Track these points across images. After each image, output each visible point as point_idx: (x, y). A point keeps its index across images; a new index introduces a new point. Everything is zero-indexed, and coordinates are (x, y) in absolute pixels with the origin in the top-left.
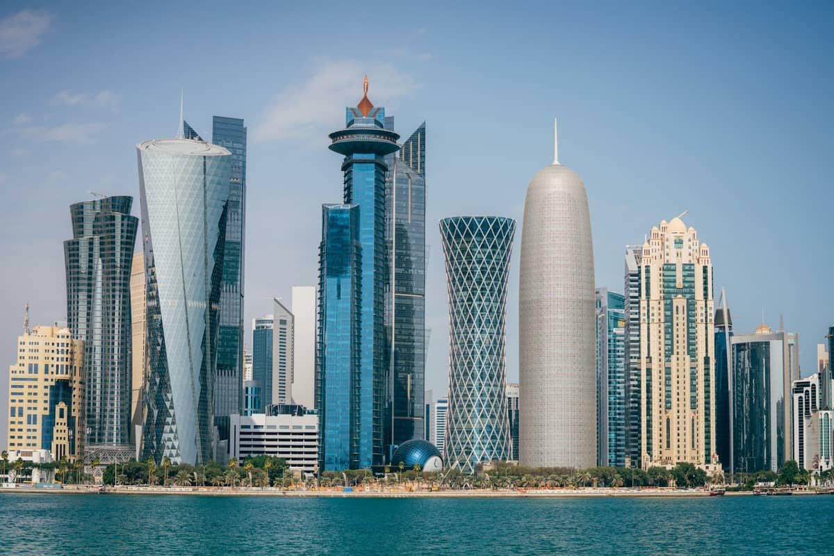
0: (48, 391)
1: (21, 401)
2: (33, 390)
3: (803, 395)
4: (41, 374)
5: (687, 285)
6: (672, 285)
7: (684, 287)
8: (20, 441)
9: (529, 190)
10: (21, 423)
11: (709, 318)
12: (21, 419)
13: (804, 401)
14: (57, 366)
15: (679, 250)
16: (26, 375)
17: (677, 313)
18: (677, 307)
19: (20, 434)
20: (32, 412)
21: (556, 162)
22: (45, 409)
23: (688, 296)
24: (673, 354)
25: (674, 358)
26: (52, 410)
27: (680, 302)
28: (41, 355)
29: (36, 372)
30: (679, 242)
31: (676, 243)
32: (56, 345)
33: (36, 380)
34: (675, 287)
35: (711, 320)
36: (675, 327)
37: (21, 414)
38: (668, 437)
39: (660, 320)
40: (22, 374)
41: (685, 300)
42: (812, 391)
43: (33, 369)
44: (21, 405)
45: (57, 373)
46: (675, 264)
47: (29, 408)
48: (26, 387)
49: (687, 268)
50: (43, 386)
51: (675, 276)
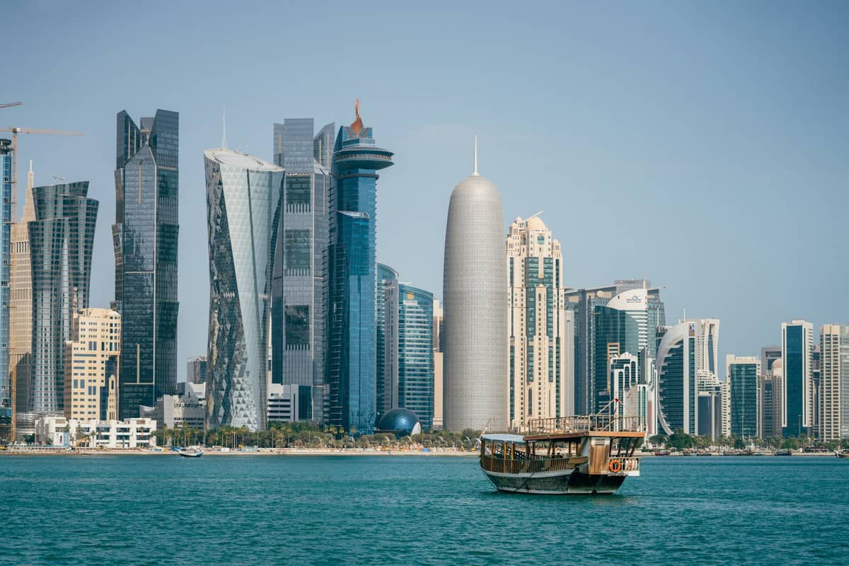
0: (104, 365)
1: (83, 374)
2: (92, 365)
3: (623, 371)
4: (99, 351)
5: (546, 276)
6: (535, 275)
7: (545, 278)
8: (82, 410)
9: (453, 197)
10: (83, 393)
11: (560, 304)
12: (82, 390)
13: (624, 376)
14: (111, 344)
15: (541, 246)
16: (87, 351)
17: (540, 300)
18: (540, 295)
19: (82, 403)
20: (92, 384)
21: (476, 173)
22: (102, 381)
23: (548, 285)
24: (535, 334)
25: (536, 338)
26: (107, 382)
27: (541, 290)
28: (99, 333)
29: (95, 349)
30: (541, 239)
31: (538, 239)
32: (109, 325)
33: (95, 355)
34: (537, 277)
35: (562, 306)
36: (537, 312)
37: (83, 386)
38: (530, 405)
39: (522, 305)
40: (83, 351)
41: (545, 289)
42: (632, 368)
43: (93, 346)
44: (82, 378)
45: (111, 350)
46: (538, 258)
47: (90, 381)
48: (87, 362)
49: (547, 261)
50: (100, 362)
51: (537, 268)
